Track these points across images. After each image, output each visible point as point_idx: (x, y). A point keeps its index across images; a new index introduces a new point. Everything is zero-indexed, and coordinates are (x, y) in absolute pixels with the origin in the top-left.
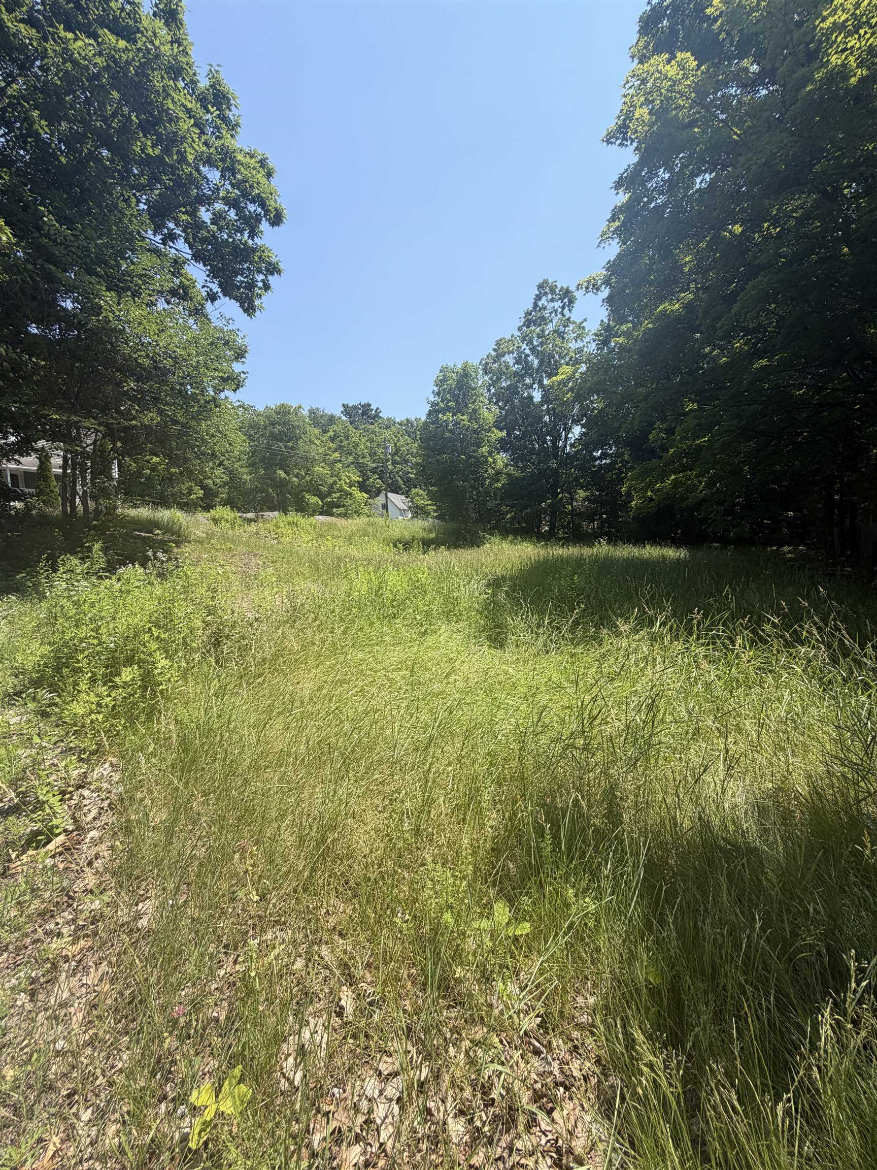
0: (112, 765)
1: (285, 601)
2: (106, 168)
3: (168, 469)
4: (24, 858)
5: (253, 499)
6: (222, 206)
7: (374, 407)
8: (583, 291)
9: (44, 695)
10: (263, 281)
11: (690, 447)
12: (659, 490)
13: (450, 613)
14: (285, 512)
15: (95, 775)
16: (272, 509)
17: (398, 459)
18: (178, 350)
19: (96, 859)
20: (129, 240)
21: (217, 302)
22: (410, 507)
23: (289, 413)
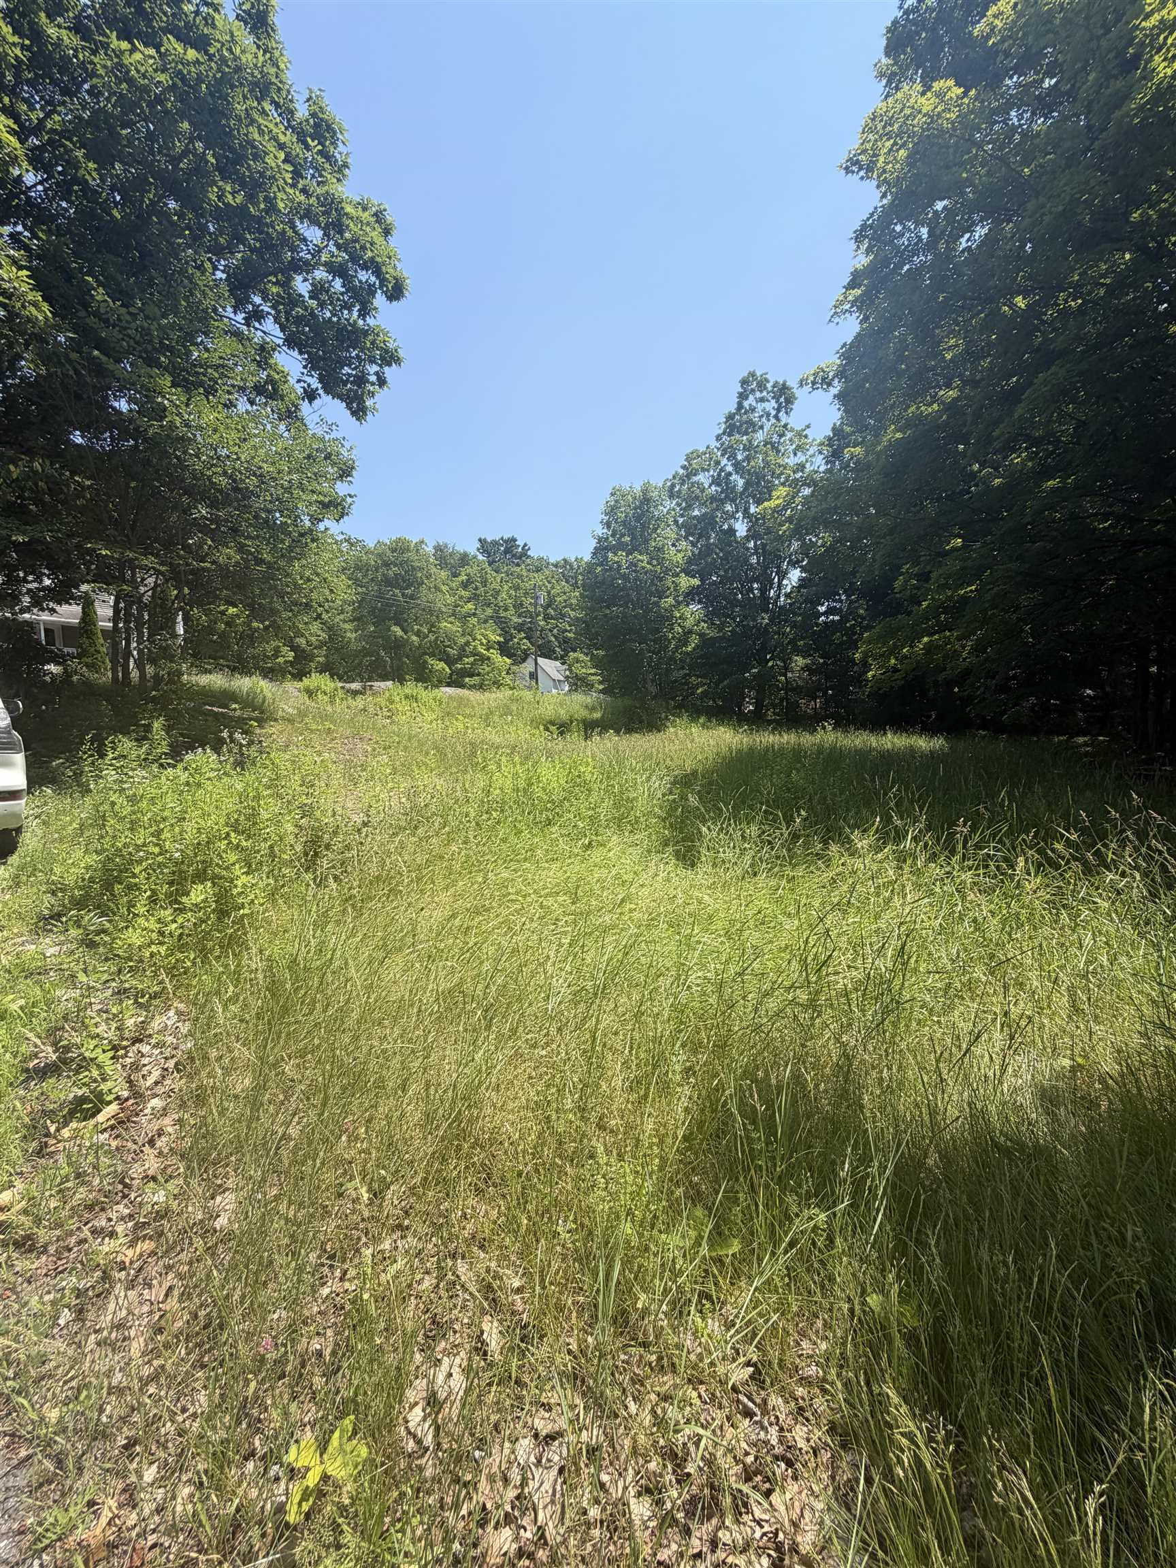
0: (179, 1013)
1: (403, 800)
2: (173, 224)
3: (249, 625)
4: (66, 1133)
5: (360, 664)
6: (326, 274)
7: (520, 543)
8: (808, 388)
9: (93, 920)
10: (377, 374)
11: (950, 598)
12: (905, 657)
13: (623, 820)
14: (402, 681)
15: (156, 1025)
16: (384, 678)
17: (553, 613)
18: (265, 465)
19: (160, 1135)
20: (202, 320)
21: (317, 402)
22: (567, 677)
23: (408, 550)
